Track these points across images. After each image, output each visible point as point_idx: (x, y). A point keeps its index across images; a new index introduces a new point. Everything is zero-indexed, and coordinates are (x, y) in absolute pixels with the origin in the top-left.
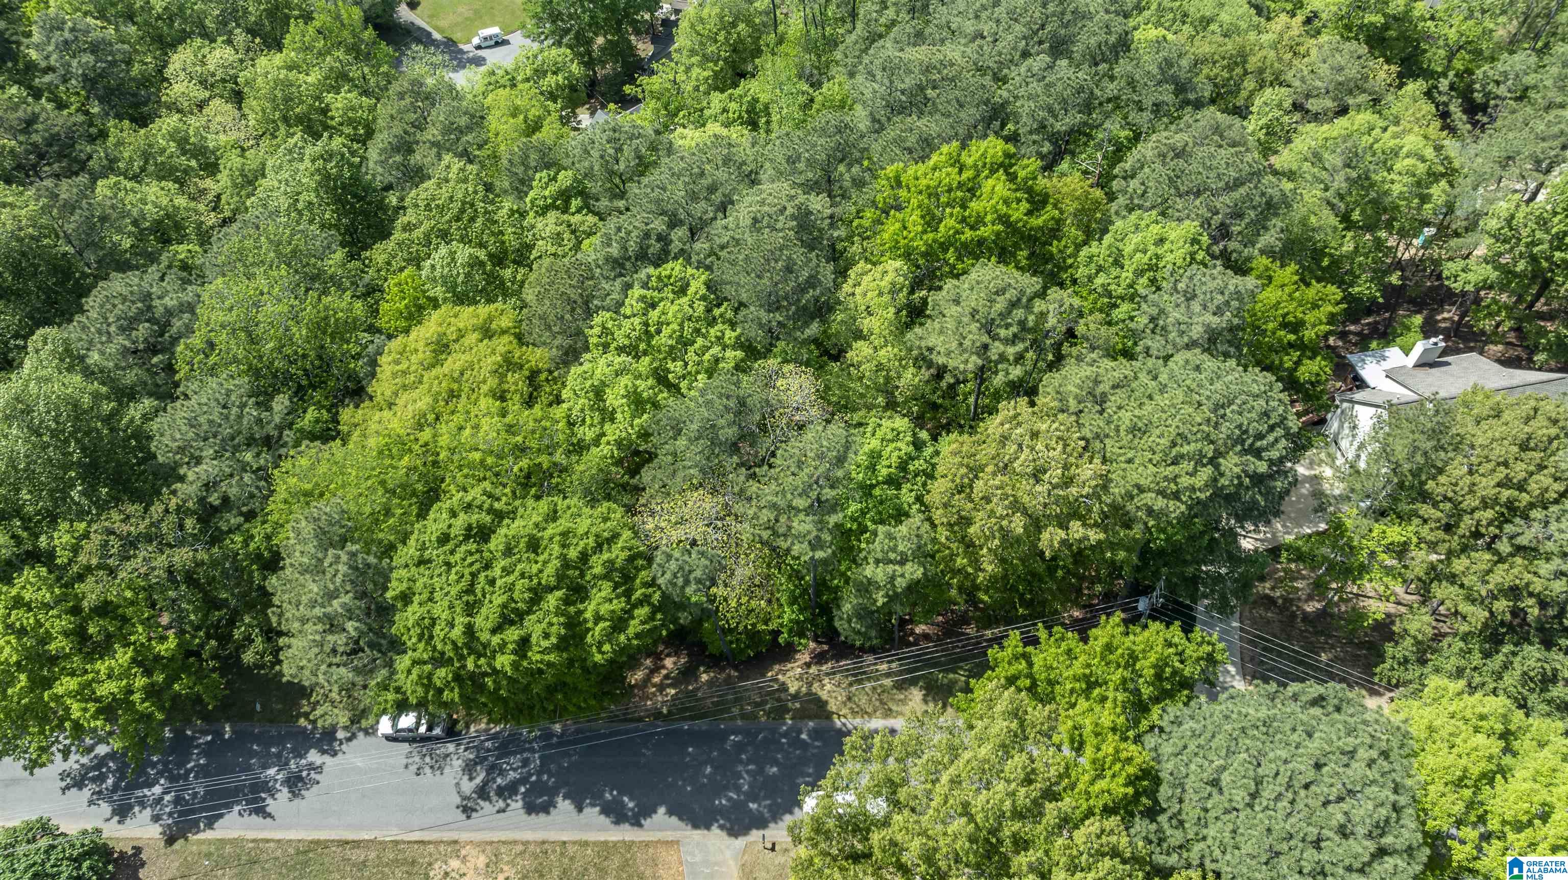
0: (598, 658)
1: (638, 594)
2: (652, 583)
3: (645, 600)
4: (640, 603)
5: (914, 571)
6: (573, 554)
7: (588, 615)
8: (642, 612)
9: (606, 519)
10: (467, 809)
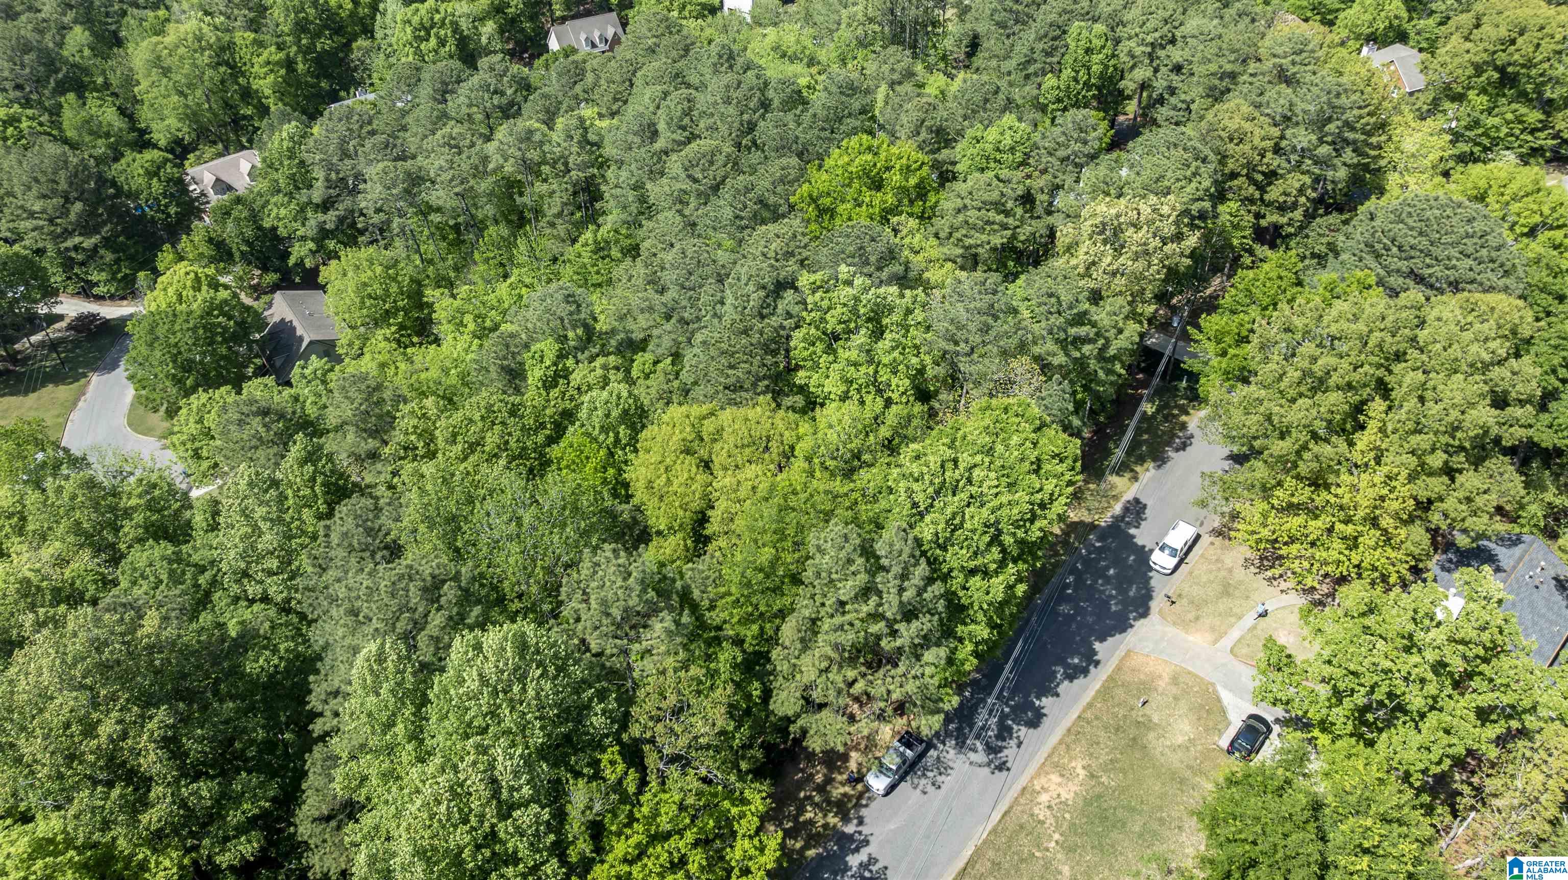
10: (1000, 768)
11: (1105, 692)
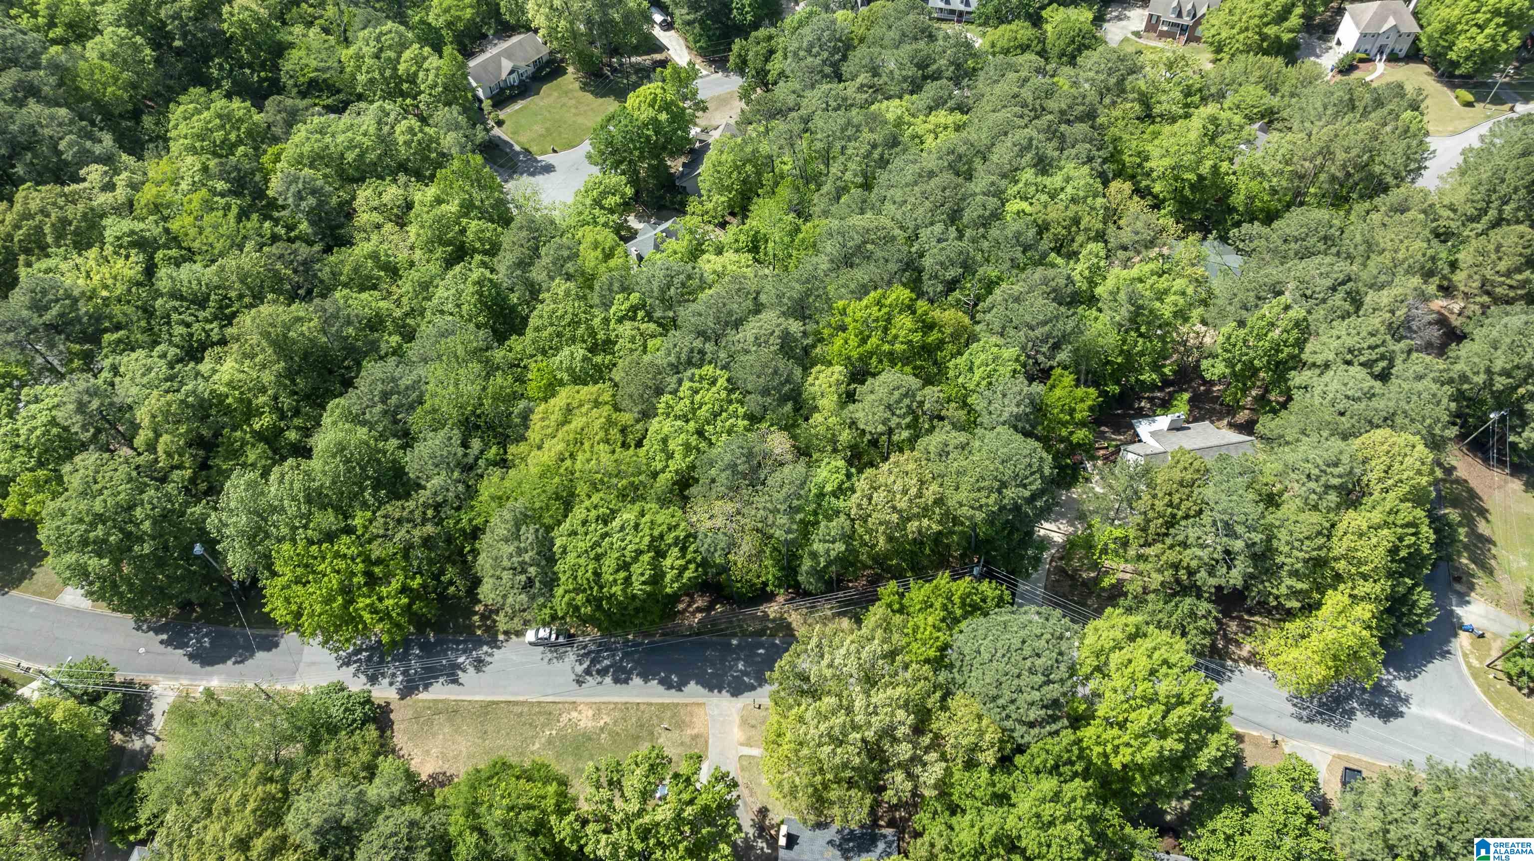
1: (690, 556)
2: (697, 551)
3: (693, 560)
7: (666, 566)
8: (692, 566)
9: (672, 516)
10: (579, 682)
11: (663, 707)
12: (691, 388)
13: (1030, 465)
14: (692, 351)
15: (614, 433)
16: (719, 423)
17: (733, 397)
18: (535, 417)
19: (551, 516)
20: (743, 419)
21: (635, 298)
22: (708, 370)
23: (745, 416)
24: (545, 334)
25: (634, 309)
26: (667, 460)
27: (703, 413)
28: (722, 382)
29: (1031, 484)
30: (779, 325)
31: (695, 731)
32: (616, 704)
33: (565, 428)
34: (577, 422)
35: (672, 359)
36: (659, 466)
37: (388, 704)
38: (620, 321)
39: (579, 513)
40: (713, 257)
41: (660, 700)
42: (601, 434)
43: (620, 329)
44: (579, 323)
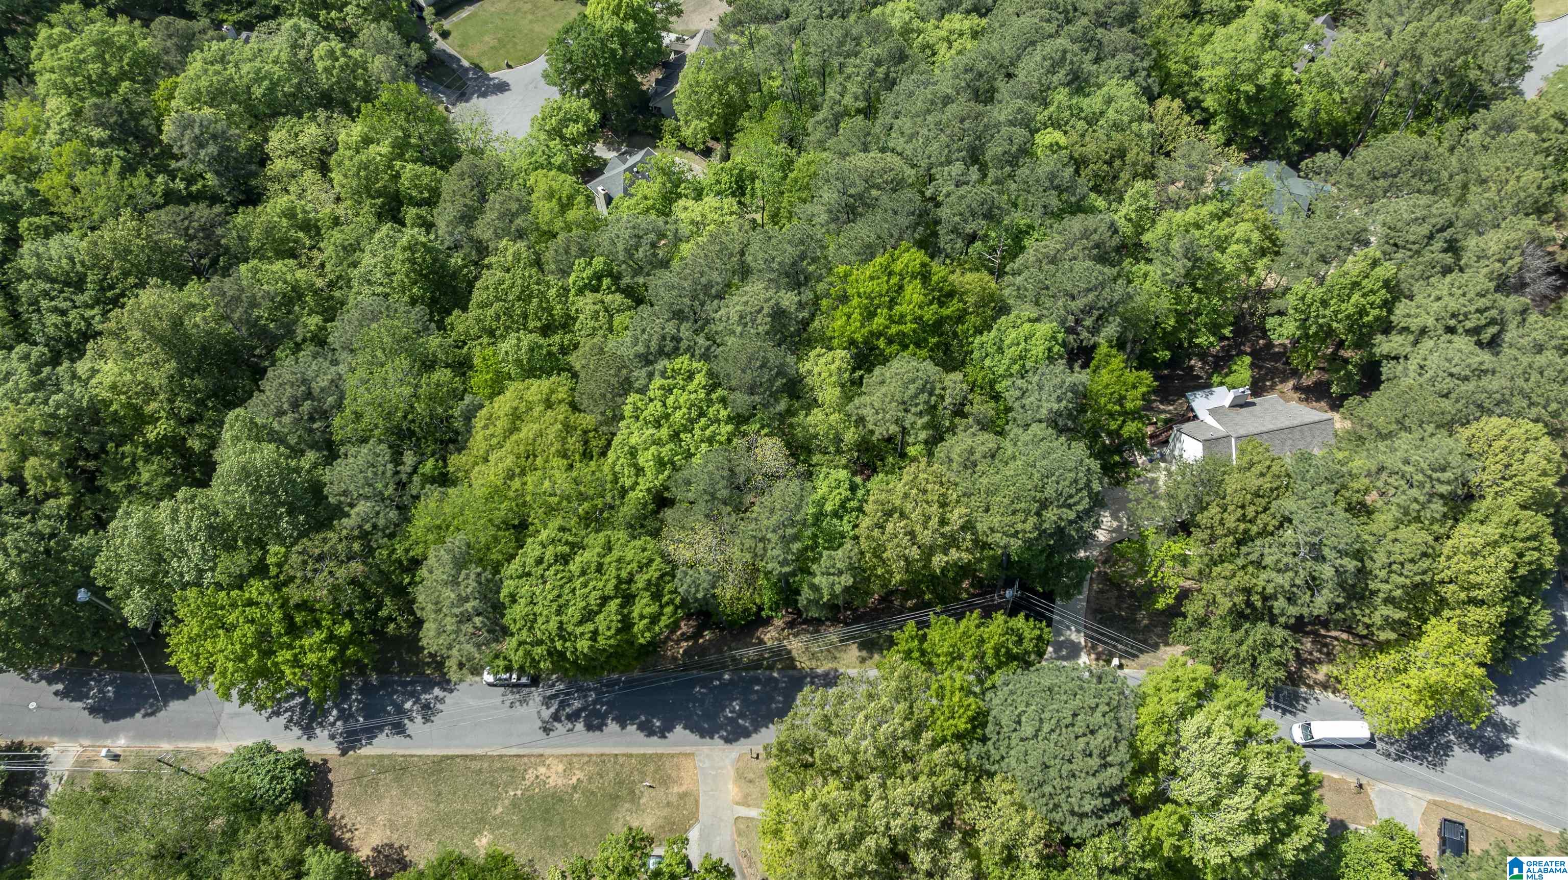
0: (642, 641)
1: (665, 599)
2: (675, 592)
3: (671, 601)
4: (668, 604)
5: (847, 580)
6: (624, 574)
7: (635, 614)
8: (668, 610)
9: (644, 550)
10: (547, 730)
11: (645, 758)
12: (662, 388)
13: (1076, 481)
14: (664, 338)
15: (574, 443)
16: (697, 432)
17: (714, 396)
18: (478, 422)
19: (500, 551)
20: (727, 423)
21: (598, 262)
22: (682, 362)
23: (729, 420)
24: (491, 312)
25: (598, 276)
26: (637, 475)
27: (678, 417)
28: (700, 379)
29: (1075, 504)
30: (767, 300)
31: (683, 789)
32: (590, 756)
33: (514, 437)
34: (527, 431)
35: (640, 349)
36: (628, 483)
37: (325, 761)
38: (581, 292)
39: (532, 549)
40: (690, 203)
41: (642, 751)
42: (557, 446)
43: (581, 302)
44: (530, 296)
